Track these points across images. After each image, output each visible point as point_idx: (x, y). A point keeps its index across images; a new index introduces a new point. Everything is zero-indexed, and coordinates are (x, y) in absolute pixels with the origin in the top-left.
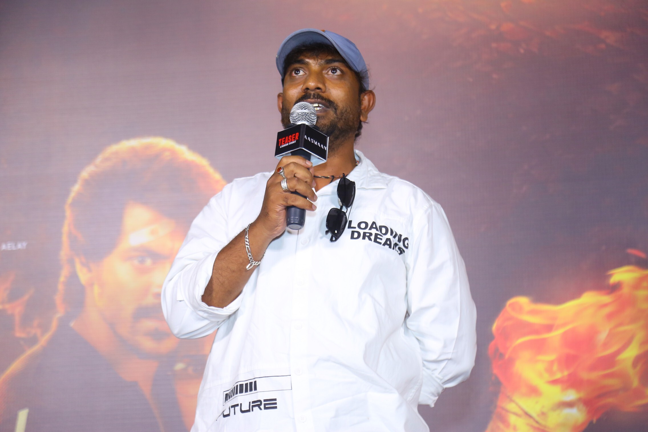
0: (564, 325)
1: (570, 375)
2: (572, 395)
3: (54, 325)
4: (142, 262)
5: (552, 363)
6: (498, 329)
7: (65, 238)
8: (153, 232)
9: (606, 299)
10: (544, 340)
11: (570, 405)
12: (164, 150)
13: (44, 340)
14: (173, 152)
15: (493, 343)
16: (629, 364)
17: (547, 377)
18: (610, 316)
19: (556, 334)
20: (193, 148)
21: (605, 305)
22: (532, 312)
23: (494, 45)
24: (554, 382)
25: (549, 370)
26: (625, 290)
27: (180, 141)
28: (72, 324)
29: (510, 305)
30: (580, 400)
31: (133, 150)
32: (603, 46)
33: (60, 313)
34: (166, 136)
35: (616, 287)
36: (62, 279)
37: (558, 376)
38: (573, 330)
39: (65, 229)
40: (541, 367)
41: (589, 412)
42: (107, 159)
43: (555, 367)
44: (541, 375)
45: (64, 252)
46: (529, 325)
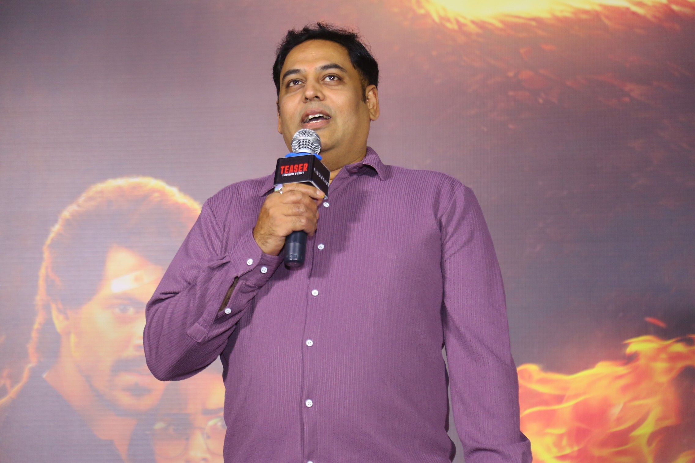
0: (576, 396)
1: (580, 451)
3: (26, 374)
4: (124, 310)
5: (561, 436)
7: (41, 282)
8: (137, 279)
9: (621, 370)
10: (554, 411)
12: (154, 191)
13: (13, 392)
14: (163, 193)
16: (644, 441)
17: (555, 451)
18: (625, 389)
19: (567, 406)
20: (184, 190)
21: (620, 377)
22: (542, 381)
23: (511, 93)
24: (563, 458)
25: (558, 445)
26: (642, 362)
27: (170, 182)
28: (44, 376)
31: (120, 190)
32: (627, 99)
33: (32, 363)
34: (155, 176)
35: (631, 359)
36: (36, 326)
37: (568, 451)
38: (585, 402)
39: (43, 272)
40: (549, 440)
42: (90, 199)
43: (564, 442)
44: (548, 450)
45: (40, 297)
46: (538, 394)
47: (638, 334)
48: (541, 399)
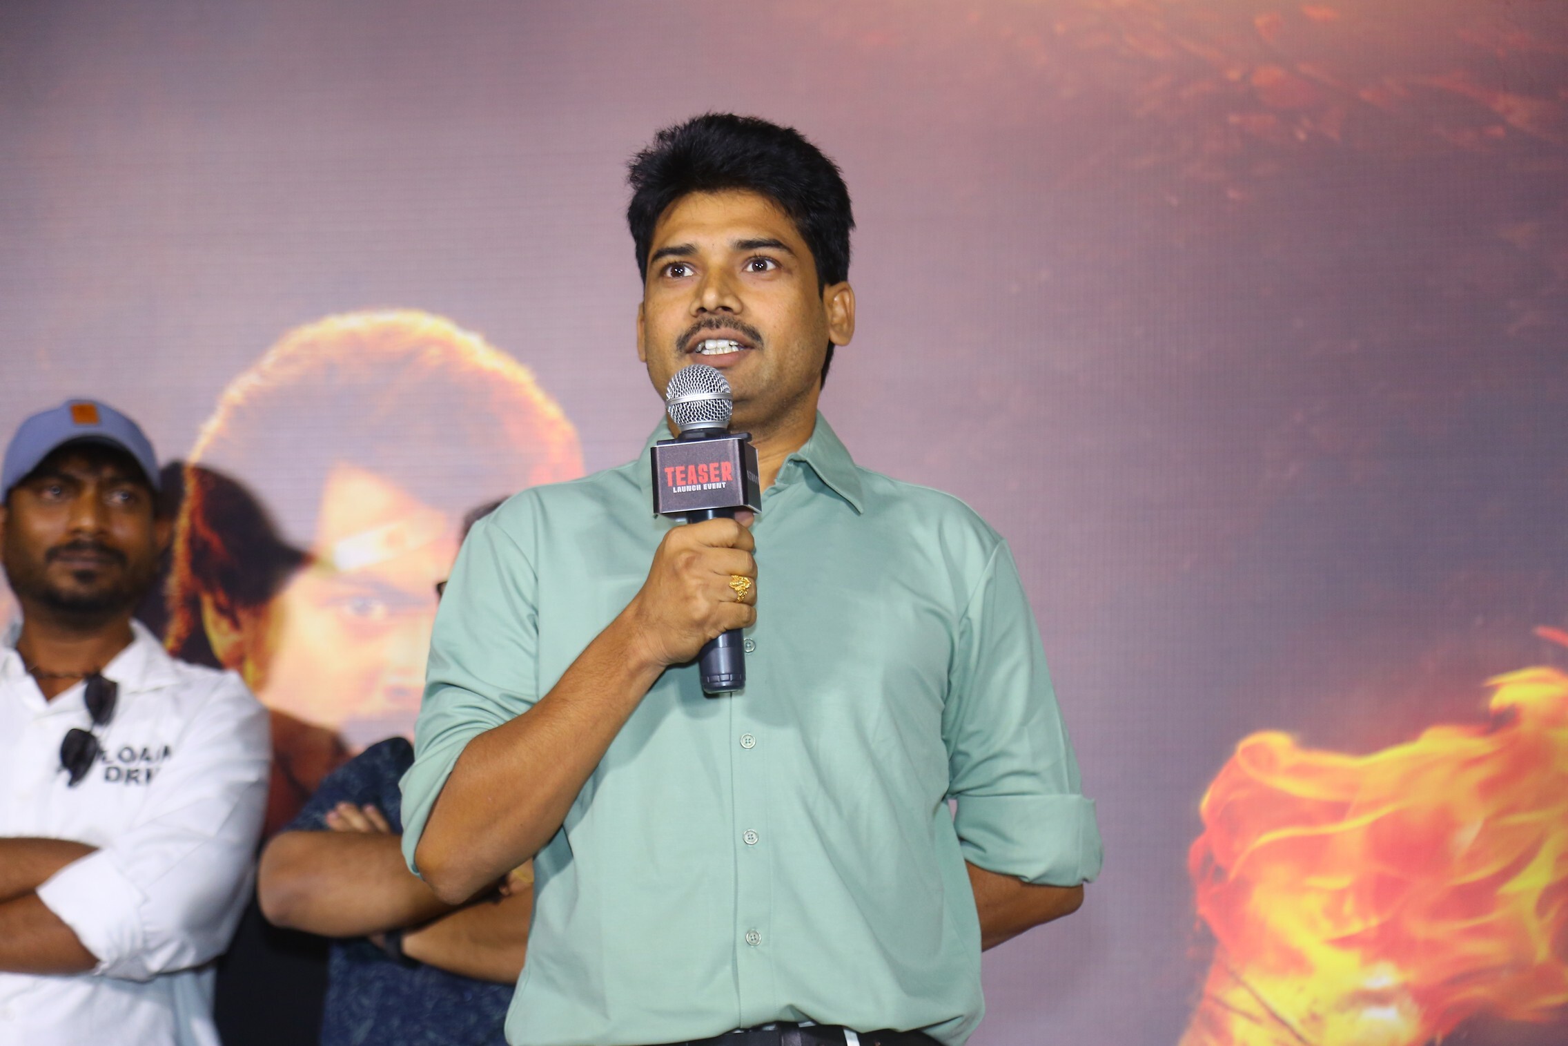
0: (1375, 804)
1: (1383, 927)
2: (1386, 976)
4: (363, 610)
5: (1340, 895)
6: (1213, 808)
7: (180, 547)
8: (392, 540)
9: (1477, 745)
10: (1325, 839)
11: (1379, 998)
15: (1199, 842)
16: (1529, 904)
17: (1327, 928)
18: (1488, 788)
19: (1354, 826)
21: (1477, 761)
22: (1299, 771)
23: (1234, 119)
24: (1345, 942)
25: (1334, 913)
26: (1526, 728)
29: (1245, 751)
30: (1405, 987)
32: (1498, 131)
35: (1505, 719)
37: (1356, 927)
38: (1396, 818)
39: (183, 525)
40: (1313, 904)
41: (1426, 1018)
43: (1349, 907)
44: (1312, 924)
45: (176, 580)
46: (1289, 801)
47: (1516, 664)
48: (1294, 810)
